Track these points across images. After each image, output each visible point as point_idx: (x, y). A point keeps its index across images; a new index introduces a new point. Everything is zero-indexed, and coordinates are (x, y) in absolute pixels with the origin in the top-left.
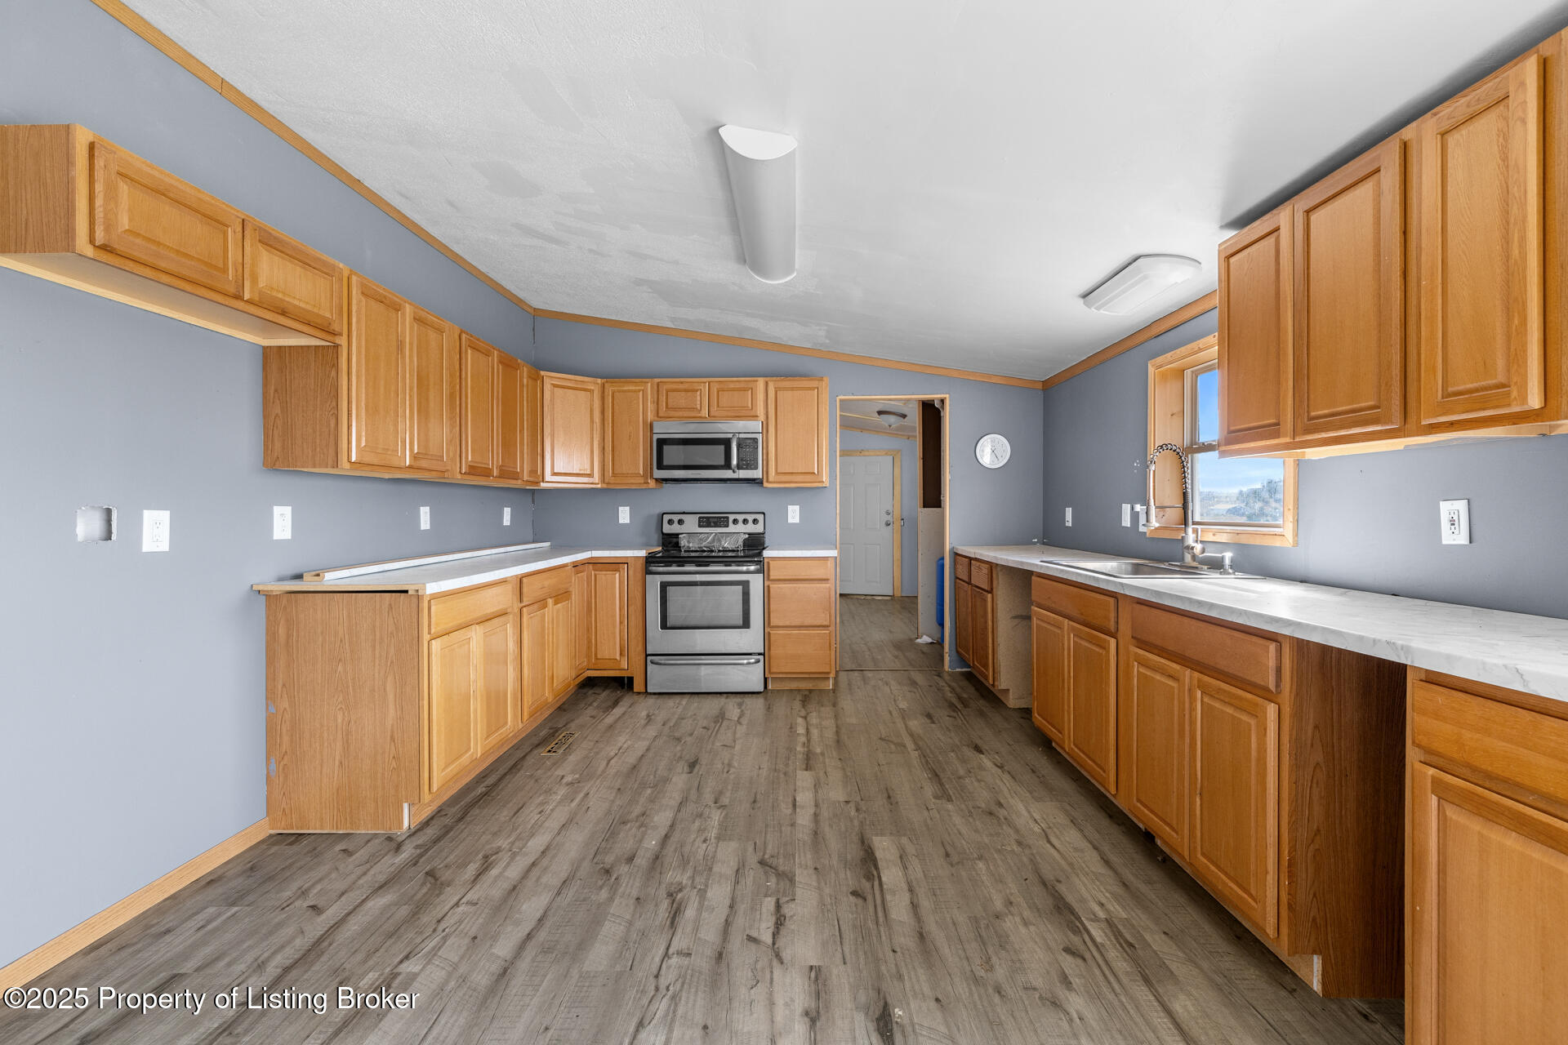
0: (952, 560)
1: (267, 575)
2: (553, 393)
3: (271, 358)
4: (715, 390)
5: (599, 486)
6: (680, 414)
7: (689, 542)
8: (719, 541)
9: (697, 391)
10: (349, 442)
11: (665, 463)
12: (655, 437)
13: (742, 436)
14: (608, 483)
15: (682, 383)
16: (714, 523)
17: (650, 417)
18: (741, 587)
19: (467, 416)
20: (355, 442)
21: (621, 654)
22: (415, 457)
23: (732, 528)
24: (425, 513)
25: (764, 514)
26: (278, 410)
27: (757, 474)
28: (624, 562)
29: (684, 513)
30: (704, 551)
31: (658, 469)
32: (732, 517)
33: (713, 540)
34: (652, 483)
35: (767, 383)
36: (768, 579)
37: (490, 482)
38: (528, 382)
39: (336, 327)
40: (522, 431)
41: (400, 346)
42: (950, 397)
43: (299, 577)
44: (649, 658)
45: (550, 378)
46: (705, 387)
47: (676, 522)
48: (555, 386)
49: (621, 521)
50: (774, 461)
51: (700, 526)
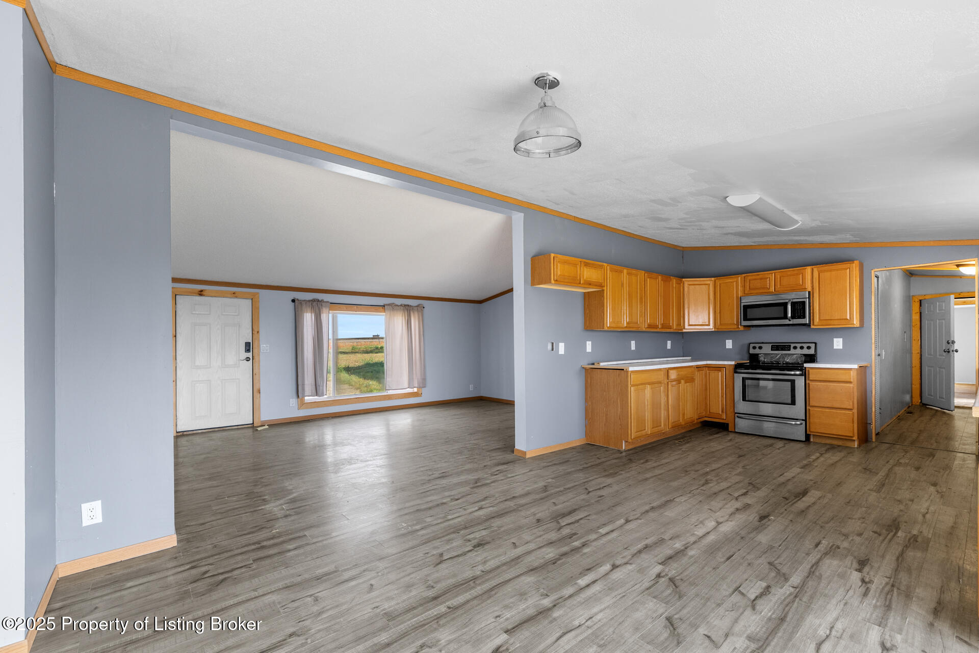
1: (585, 363)
2: (689, 288)
3: (586, 296)
4: (779, 277)
5: (713, 330)
6: (755, 291)
7: (764, 358)
8: (784, 358)
9: (767, 278)
10: (607, 320)
11: (748, 317)
12: (742, 304)
13: (794, 300)
14: (718, 329)
15: (758, 275)
16: (781, 348)
17: (740, 294)
18: (790, 383)
19: (647, 303)
20: (608, 321)
21: (722, 412)
22: (628, 323)
23: (792, 351)
24: (633, 343)
25: (815, 343)
26: (588, 311)
27: (805, 321)
28: (724, 367)
29: (763, 343)
30: (774, 364)
31: (744, 320)
32: (792, 345)
33: (780, 358)
34: (741, 328)
35: (813, 269)
36: (809, 380)
37: (658, 330)
38: (676, 286)
39: (603, 285)
40: (673, 308)
41: (622, 285)
43: (593, 364)
44: (736, 415)
45: (687, 281)
46: (772, 276)
47: (757, 348)
48: (690, 285)
49: (727, 347)
50: (818, 313)
51: (772, 350)
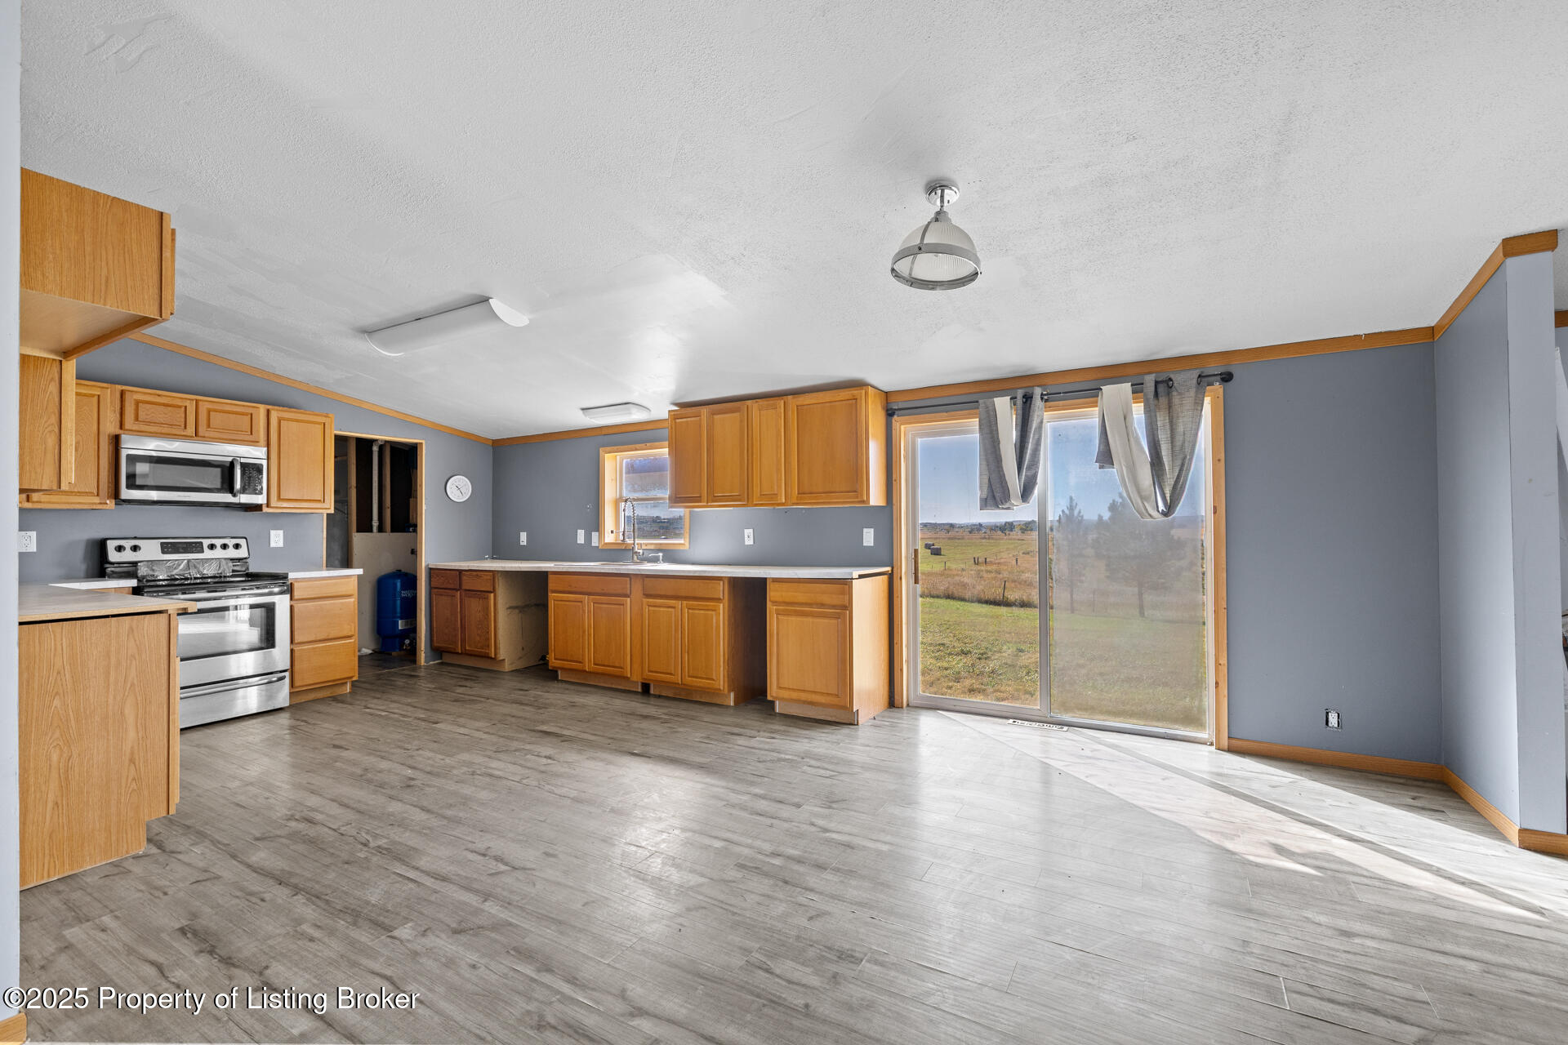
0: (428, 575)
4: (204, 409)
7: (152, 571)
8: (194, 567)
9: (180, 407)
13: (246, 461)
15: (157, 395)
16: (183, 548)
17: (111, 428)
23: (208, 554)
25: (246, 538)
27: (260, 499)
30: (177, 579)
31: (128, 488)
32: (206, 543)
33: (185, 568)
34: (110, 504)
35: (267, 410)
36: (293, 600)
42: (426, 443)
46: (189, 404)
50: (276, 487)
51: (163, 552)
